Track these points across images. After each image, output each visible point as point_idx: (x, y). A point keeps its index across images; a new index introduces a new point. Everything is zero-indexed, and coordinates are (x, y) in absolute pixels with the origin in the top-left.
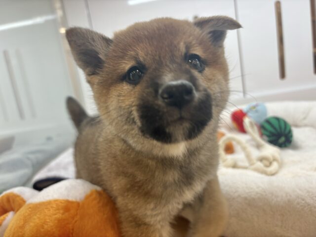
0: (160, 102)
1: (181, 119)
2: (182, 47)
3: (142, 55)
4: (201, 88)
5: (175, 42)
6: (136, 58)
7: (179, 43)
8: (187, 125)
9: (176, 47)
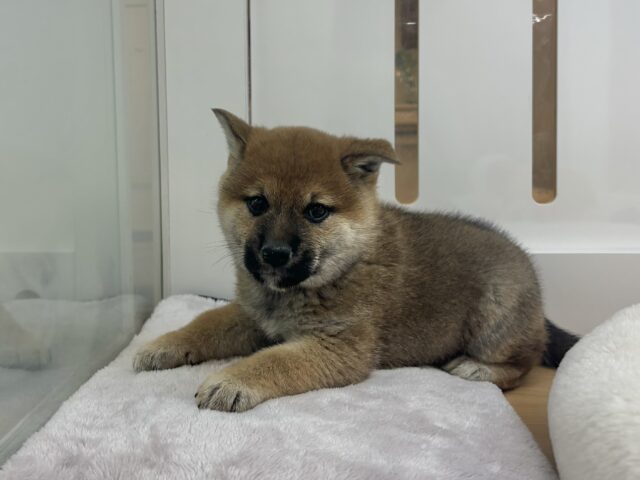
0: (260, 257)
1: (274, 274)
2: (307, 198)
3: (267, 192)
4: (300, 253)
5: (302, 193)
6: (262, 189)
7: (306, 194)
8: (278, 278)
9: (301, 197)
